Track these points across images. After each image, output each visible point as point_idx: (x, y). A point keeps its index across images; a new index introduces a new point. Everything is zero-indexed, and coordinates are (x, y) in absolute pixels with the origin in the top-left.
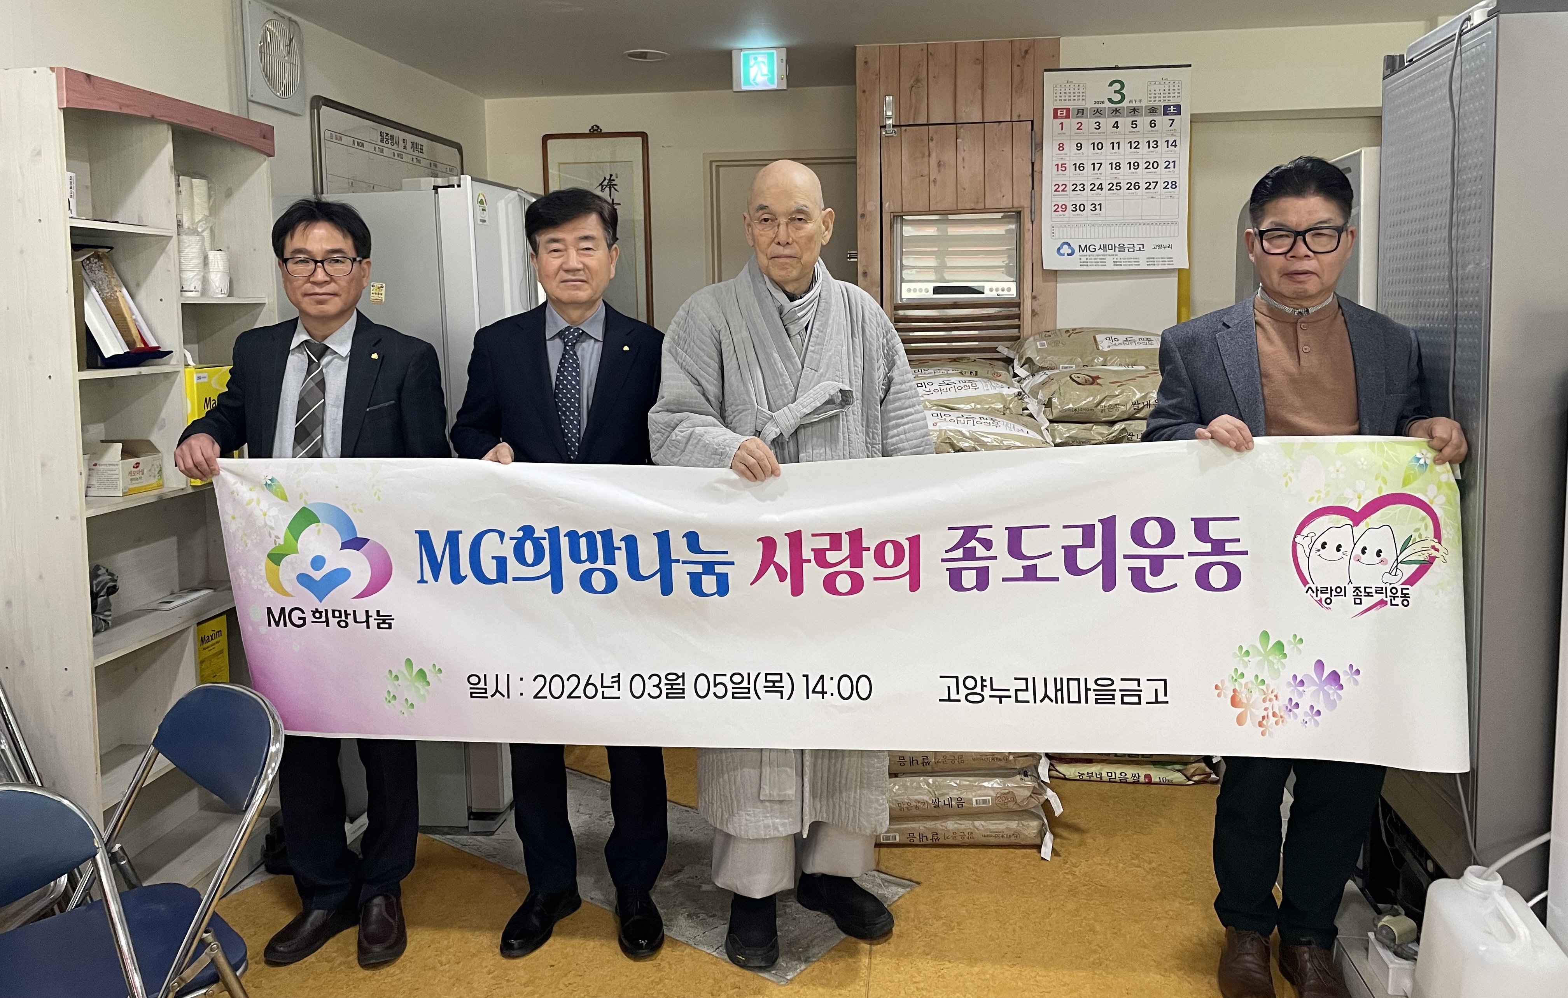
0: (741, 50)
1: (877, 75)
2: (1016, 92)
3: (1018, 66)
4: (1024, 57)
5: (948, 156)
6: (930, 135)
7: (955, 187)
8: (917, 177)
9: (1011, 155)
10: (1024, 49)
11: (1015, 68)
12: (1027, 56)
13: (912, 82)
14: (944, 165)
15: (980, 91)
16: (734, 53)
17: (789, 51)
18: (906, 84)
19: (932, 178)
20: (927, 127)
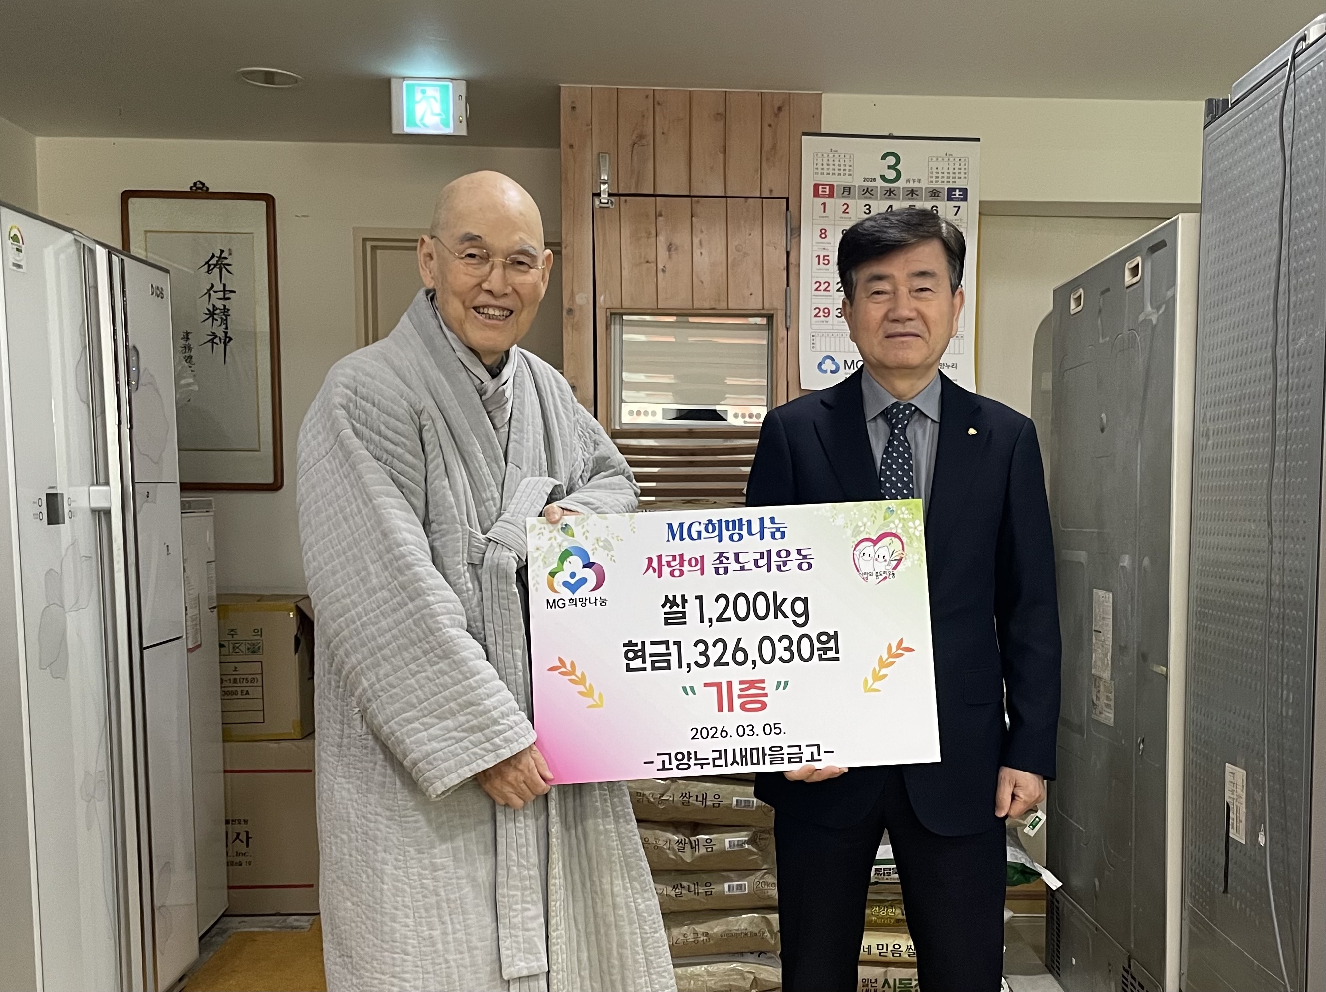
0: (404, 78)
1: (587, 125)
2: (768, 159)
3: (770, 126)
4: (776, 115)
5: (682, 238)
6: (658, 209)
7: (690, 277)
8: (641, 264)
9: (760, 241)
10: (777, 104)
11: (767, 129)
12: (781, 114)
13: (634, 137)
14: (676, 249)
15: (721, 156)
16: (394, 84)
17: (471, 85)
18: (625, 142)
19: (660, 266)
20: (654, 198)
